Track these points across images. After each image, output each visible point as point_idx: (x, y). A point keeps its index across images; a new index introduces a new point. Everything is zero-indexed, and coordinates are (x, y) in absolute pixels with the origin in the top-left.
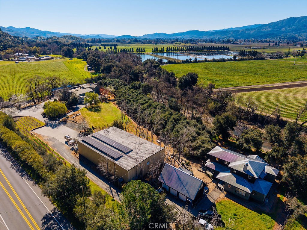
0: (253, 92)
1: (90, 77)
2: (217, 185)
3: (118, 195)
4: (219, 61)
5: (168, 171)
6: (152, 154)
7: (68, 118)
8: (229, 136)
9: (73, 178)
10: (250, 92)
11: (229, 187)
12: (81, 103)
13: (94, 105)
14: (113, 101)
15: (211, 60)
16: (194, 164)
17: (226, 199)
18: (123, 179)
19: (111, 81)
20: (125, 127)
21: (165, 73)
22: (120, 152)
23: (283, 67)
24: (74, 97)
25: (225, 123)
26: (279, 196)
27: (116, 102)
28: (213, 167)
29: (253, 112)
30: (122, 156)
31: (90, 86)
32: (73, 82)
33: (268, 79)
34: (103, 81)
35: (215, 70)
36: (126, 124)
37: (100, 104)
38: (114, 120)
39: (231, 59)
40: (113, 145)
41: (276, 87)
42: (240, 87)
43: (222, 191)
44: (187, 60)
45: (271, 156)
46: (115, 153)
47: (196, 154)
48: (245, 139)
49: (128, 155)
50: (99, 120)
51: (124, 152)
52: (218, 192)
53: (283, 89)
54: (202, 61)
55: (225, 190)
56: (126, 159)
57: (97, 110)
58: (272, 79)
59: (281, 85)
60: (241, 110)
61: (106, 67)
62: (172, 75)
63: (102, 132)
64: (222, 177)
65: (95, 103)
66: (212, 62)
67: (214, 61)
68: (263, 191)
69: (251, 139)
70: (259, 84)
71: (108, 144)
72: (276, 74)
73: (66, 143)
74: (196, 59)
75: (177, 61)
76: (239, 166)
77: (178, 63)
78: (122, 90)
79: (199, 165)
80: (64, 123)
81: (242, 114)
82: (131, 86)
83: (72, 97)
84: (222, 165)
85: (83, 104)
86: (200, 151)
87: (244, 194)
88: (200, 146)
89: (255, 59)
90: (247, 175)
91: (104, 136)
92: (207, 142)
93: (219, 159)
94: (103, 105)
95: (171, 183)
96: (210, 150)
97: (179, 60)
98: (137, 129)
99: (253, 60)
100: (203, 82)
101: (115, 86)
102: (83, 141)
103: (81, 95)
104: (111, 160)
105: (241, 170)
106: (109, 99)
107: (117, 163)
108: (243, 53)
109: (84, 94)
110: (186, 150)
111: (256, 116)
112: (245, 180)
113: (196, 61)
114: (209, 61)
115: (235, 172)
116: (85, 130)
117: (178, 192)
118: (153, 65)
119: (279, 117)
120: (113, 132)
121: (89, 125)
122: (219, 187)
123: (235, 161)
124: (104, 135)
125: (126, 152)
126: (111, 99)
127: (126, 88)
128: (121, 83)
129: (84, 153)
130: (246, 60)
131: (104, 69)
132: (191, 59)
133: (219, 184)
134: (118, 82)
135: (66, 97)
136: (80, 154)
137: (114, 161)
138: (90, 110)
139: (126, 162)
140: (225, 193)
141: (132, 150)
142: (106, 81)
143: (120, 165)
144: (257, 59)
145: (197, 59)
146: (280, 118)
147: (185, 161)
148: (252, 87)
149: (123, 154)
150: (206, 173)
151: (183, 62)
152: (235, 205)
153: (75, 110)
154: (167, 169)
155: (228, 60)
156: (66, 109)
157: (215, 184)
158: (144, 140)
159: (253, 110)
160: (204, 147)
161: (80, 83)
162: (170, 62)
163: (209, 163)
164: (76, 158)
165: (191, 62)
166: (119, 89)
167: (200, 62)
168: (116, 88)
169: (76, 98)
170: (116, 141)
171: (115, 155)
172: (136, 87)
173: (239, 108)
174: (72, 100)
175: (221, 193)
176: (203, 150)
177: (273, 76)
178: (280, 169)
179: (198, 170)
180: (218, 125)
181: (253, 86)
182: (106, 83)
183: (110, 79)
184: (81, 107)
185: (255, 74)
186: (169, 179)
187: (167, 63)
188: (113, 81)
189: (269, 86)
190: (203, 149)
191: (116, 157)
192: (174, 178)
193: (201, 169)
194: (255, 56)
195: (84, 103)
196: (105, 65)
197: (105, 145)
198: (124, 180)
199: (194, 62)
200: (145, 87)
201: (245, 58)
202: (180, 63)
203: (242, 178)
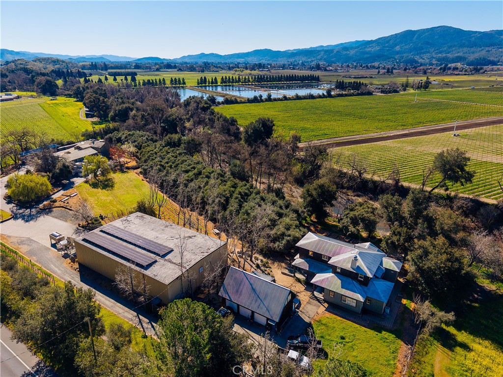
0: (358, 145)
1: (90, 129)
2: (313, 295)
3: (153, 326)
4: (305, 98)
5: (235, 278)
6: (207, 254)
7: (55, 201)
8: (326, 215)
9: (70, 306)
10: (355, 146)
11: (332, 295)
12: (77, 175)
13: (101, 178)
14: (134, 169)
15: (293, 97)
16: (276, 264)
17: (328, 314)
18: (160, 299)
19: (129, 135)
20: (157, 213)
21: (221, 119)
22: (152, 255)
23: (400, 106)
24: (64, 165)
25: (319, 195)
26: (404, 301)
27: (139, 170)
28: (305, 266)
29: (360, 176)
30: (156, 261)
31: (92, 145)
32: (60, 138)
33: (380, 125)
34: (115, 135)
35: (300, 112)
36: (160, 207)
37: (112, 175)
38: (138, 202)
39: (323, 94)
40: (138, 243)
41: (391, 136)
42: (339, 139)
43: (320, 303)
44: (255, 98)
45: (389, 241)
46: (144, 257)
47: (278, 247)
48: (351, 218)
49: (167, 258)
50: (111, 202)
51: (158, 255)
52: (315, 305)
53: (402, 139)
54: (279, 100)
55: (325, 301)
56: (163, 265)
57: (107, 185)
58: (385, 124)
59: (398, 133)
60: (342, 175)
61: (120, 111)
62: (233, 122)
63: (118, 223)
64: (320, 281)
65: (103, 174)
66: (294, 99)
67: (298, 98)
68: (382, 296)
69: (360, 218)
70: (367, 133)
71: (130, 243)
72: (390, 117)
73: (54, 246)
74: (269, 96)
75: (239, 100)
76: (344, 260)
77: (241, 102)
78: (149, 149)
79: (283, 265)
80: (47, 210)
81: (345, 180)
82: (165, 141)
83: (59, 165)
84: (319, 262)
85: (82, 177)
86: (284, 242)
87: (354, 305)
88: (283, 234)
89: (358, 95)
90: (357, 274)
91: (122, 230)
92: (294, 227)
93: (314, 253)
94: (117, 177)
95: (241, 297)
96: (298, 240)
97: (242, 98)
98: (179, 215)
99: (356, 95)
100: (282, 133)
101: (136, 143)
102: (84, 240)
103: (76, 161)
104: (138, 269)
105: (348, 266)
106: (126, 165)
107: (148, 273)
108: (340, 85)
109: (81, 160)
110: (262, 242)
111: (365, 182)
112: (354, 282)
113: (269, 99)
114: (289, 98)
115: (339, 270)
116: (87, 222)
117: (253, 312)
118: (201, 106)
119: (397, 181)
120: (137, 221)
121: (95, 213)
122: (316, 297)
123: (338, 254)
124: (122, 227)
125: (162, 253)
126: (130, 165)
127: (155, 145)
128: (147, 138)
129: (88, 260)
130: (346, 95)
131: (116, 115)
132: (261, 96)
133: (315, 293)
134: (141, 135)
135: (48, 166)
136: (80, 264)
137: (142, 270)
138: (95, 185)
139: (163, 271)
140: (326, 305)
141: (172, 250)
142: (120, 136)
143: (153, 277)
144: (362, 94)
145: (271, 96)
146: (400, 184)
147: (262, 261)
148: (358, 138)
149: (158, 258)
150: (295, 276)
151: (250, 101)
152: (342, 323)
153: (65, 187)
154: (232, 276)
155: (320, 97)
156: (50, 187)
157: (309, 293)
158: (192, 232)
159: (360, 174)
160: (289, 236)
161: (73, 140)
162: (228, 101)
163: (298, 261)
164: (74, 271)
165: (262, 101)
166: (144, 148)
167: (275, 100)
168: (139, 147)
169: (68, 167)
170: (144, 237)
171: (142, 260)
172: (174, 143)
173: (340, 171)
174: (61, 170)
175: (320, 306)
176: (288, 241)
177: (387, 120)
178: (404, 260)
179: (283, 273)
180: (309, 199)
181: (358, 136)
182: (120, 138)
183: (126, 132)
184: (78, 181)
185: (361, 118)
186: (237, 291)
187: (223, 103)
188: (132, 135)
189: (381, 136)
190: (289, 238)
191: (145, 264)
192: (246, 288)
193: (286, 271)
194: (358, 89)
195: (83, 174)
196: (117, 108)
197: (125, 244)
198: (161, 301)
199: (266, 100)
200: (189, 142)
201: (344, 93)
202: (244, 103)
203: (350, 279)
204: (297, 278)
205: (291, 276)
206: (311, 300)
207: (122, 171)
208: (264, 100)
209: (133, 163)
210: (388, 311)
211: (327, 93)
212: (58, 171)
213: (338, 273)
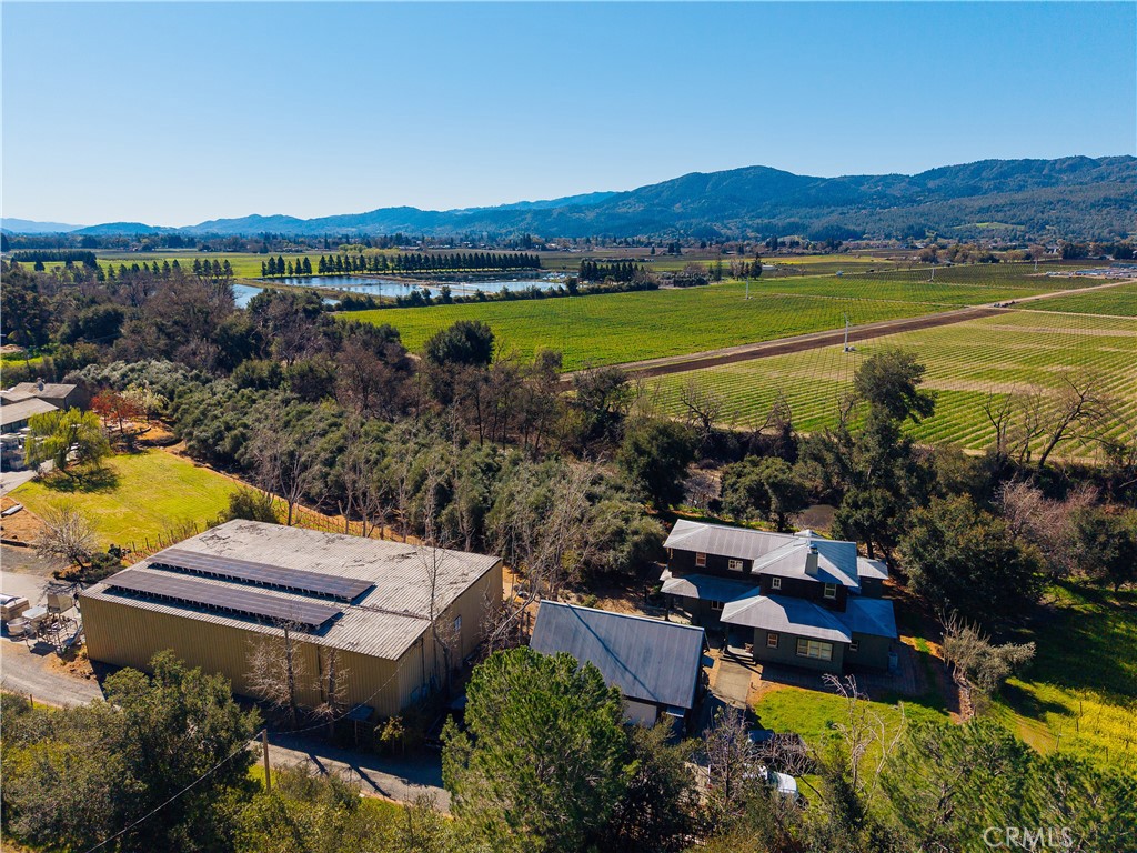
0: (674, 375)
2: (727, 652)
3: (364, 776)
4: (523, 296)
5: (558, 627)
6: (466, 586)
11: (772, 643)
12: (8, 466)
13: (78, 469)
14: (165, 445)
15: (497, 295)
17: (775, 686)
19: (132, 370)
22: (326, 602)
23: (721, 306)
27: (182, 446)
28: (688, 589)
29: (706, 425)
30: (340, 615)
31: (40, 394)
33: (699, 339)
34: (91, 372)
36: (292, 504)
37: (108, 462)
39: (561, 289)
40: (272, 580)
41: (727, 357)
43: (745, 665)
44: (415, 295)
47: (616, 560)
49: (366, 602)
51: (341, 600)
52: (739, 673)
53: (754, 360)
54: (468, 300)
55: (757, 660)
56: (365, 620)
58: (706, 337)
59: (740, 352)
62: (391, 334)
63: (193, 545)
64: (738, 614)
66: (501, 300)
67: (508, 296)
68: (882, 626)
70: (679, 352)
72: (712, 325)
74: (446, 293)
75: (377, 302)
77: (383, 306)
78: (196, 396)
82: (237, 377)
84: (721, 579)
86: (626, 548)
87: (827, 655)
88: (620, 532)
89: (631, 289)
90: (821, 585)
91: (214, 557)
93: (708, 556)
97: (384, 298)
99: (627, 291)
105: (798, 571)
106: (140, 438)
107: (332, 639)
108: (590, 272)
109: (14, 427)
111: (719, 439)
112: (816, 606)
113: (446, 299)
114: (490, 296)
115: (778, 585)
116: (80, 564)
119: (787, 429)
120: (245, 537)
121: (100, 543)
122: (733, 656)
124: (210, 552)
125: (350, 595)
126: (149, 436)
127: (212, 388)
128: (184, 375)
130: (607, 291)
132: (427, 293)
133: (730, 647)
134: (166, 370)
136: (94, 662)
137: (313, 637)
138: (63, 486)
139: (371, 632)
140: (760, 668)
141: (372, 588)
142: (104, 373)
143: (350, 648)
144: (639, 288)
145: (449, 292)
146: (793, 434)
149: (342, 607)
151: (401, 303)
154: (549, 623)
155: (553, 294)
159: (706, 421)
160: (636, 533)
162: (351, 304)
163: (671, 583)
164: (84, 681)
165: (429, 302)
166: (180, 397)
167: (459, 300)
168: (167, 395)
171: (307, 615)
172: (261, 379)
175: (746, 674)
176: (636, 545)
177: (708, 331)
181: (664, 359)
182: (108, 378)
183: (121, 364)
185: (653, 328)
187: (339, 308)
188: (141, 370)
189: (709, 357)
190: (636, 538)
191: (317, 621)
194: (626, 277)
195: (24, 463)
196: (81, 315)
198: (374, 709)
199: (439, 301)
200: (302, 376)
201: (603, 286)
202: (390, 307)
203: (806, 602)
206: (728, 664)
207: (134, 451)
208: (435, 301)
209: (159, 433)
211: (568, 286)
213: (776, 591)
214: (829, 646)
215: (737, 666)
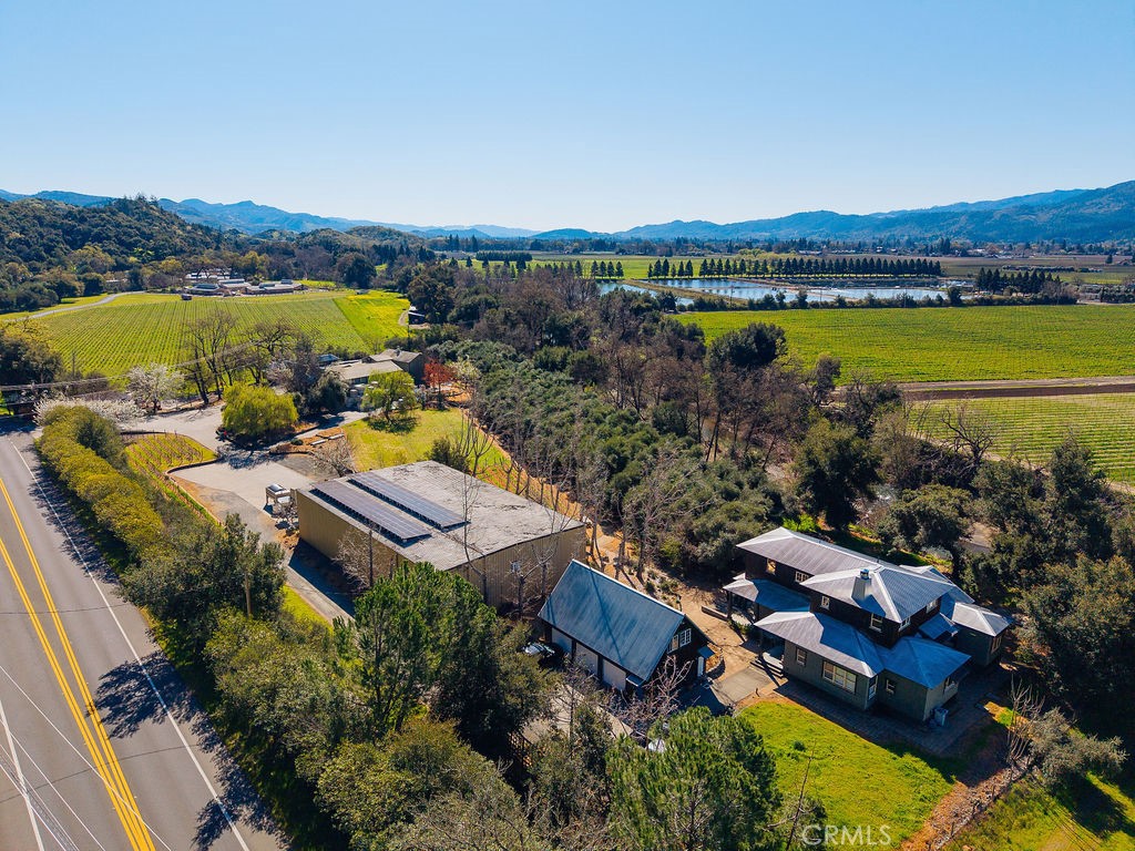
1: (404, 335)
2: (761, 658)
4: (890, 304)
6: (534, 537)
7: (299, 443)
10: (987, 400)
11: (801, 659)
13: (394, 415)
14: (463, 407)
15: (860, 302)
20: (471, 468)
22: (426, 526)
24: (330, 383)
25: (835, 466)
28: (751, 593)
29: (976, 454)
30: (429, 536)
31: (396, 358)
32: (343, 345)
33: (1075, 363)
34: (446, 347)
36: (478, 457)
37: (418, 413)
38: (436, 443)
39: (940, 298)
40: (409, 505)
41: (1097, 387)
42: (950, 384)
44: (768, 299)
46: (405, 525)
49: (452, 533)
51: (438, 527)
52: (757, 678)
54: (825, 305)
55: (785, 673)
56: (441, 543)
57: (402, 427)
60: (926, 450)
61: (467, 307)
62: (694, 334)
63: (386, 472)
64: (780, 625)
66: (863, 307)
67: (873, 304)
70: (1031, 376)
71: (395, 504)
74: (802, 296)
75: (728, 303)
76: (840, 583)
77: (734, 309)
79: (708, 594)
80: (279, 455)
82: (536, 360)
83: (323, 382)
84: (785, 586)
85: (359, 411)
86: (716, 543)
87: (851, 686)
88: (719, 527)
89: (1035, 302)
90: (866, 616)
91: (389, 482)
92: (751, 517)
94: (426, 416)
95: (580, 624)
97: (738, 300)
98: (509, 472)
99: (1030, 304)
101: (481, 362)
102: (316, 492)
103: (358, 381)
104: (390, 543)
105: (846, 595)
107: (407, 553)
108: (990, 281)
109: (365, 380)
112: (860, 635)
113: (801, 304)
114: (851, 303)
115: (825, 605)
117: (601, 658)
118: (634, 304)
120: (425, 473)
122: (764, 663)
124: (391, 479)
125: (444, 524)
127: (517, 366)
128: (504, 355)
129: (315, 537)
130: (1001, 303)
131: (460, 317)
132: (782, 297)
133: (767, 656)
134: (495, 349)
135: (302, 381)
136: (300, 539)
137: (398, 546)
139: (436, 553)
140: (783, 681)
141: (468, 523)
142: (454, 348)
143: (412, 559)
144: (1047, 301)
145: (805, 297)
148: (1003, 384)
149: (434, 532)
150: (730, 617)
151: (753, 306)
153: (324, 424)
155: (929, 303)
156: (295, 416)
157: (752, 656)
158: (520, 500)
159: (976, 451)
161: (365, 349)
162: (702, 305)
163: (741, 584)
164: (287, 550)
165: (783, 306)
167: (815, 305)
168: (486, 369)
169: (338, 387)
170: (426, 497)
171: (403, 530)
172: (553, 362)
173: (926, 445)
174: (324, 390)
176: (727, 541)
179: (705, 611)
182: (454, 352)
186: (575, 611)
187: (691, 308)
188: (478, 348)
191: (404, 535)
193: (712, 608)
194: (1036, 288)
195: (362, 406)
196: (463, 303)
197: (384, 504)
199: (794, 306)
200: (581, 363)
201: (996, 297)
202: (740, 309)
203: (851, 629)
204: (733, 622)
205: (722, 618)
206: (753, 668)
207: (441, 408)
208: (789, 306)
209: (465, 397)
210: (942, 717)
211: (949, 296)
212: (318, 393)
213: (824, 611)
214: (853, 677)
215: (763, 673)
